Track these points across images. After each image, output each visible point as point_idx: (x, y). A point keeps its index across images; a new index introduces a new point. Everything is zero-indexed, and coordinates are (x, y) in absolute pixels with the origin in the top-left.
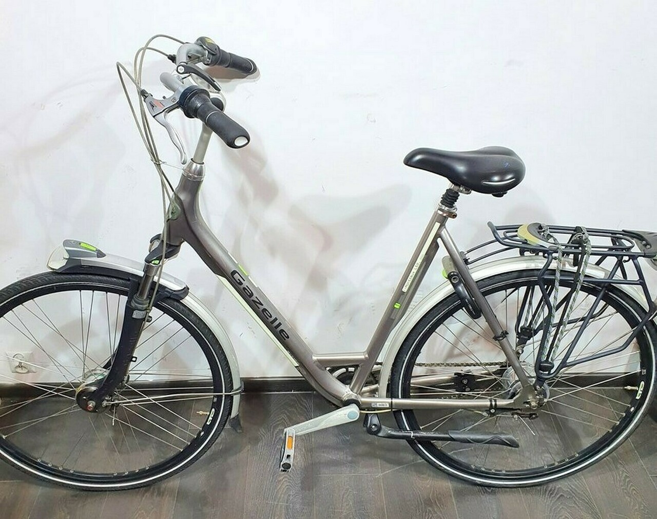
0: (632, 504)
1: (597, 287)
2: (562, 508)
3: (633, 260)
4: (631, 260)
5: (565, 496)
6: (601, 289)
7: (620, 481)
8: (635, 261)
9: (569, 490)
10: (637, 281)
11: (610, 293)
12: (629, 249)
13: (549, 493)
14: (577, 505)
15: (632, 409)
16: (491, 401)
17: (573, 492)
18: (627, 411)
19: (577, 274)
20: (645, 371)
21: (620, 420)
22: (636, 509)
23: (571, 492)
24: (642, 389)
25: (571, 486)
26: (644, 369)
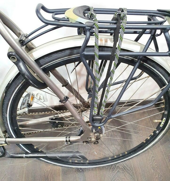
0: (154, 175)
1: (134, 59)
2: (118, 179)
3: (164, 33)
4: (163, 33)
5: (120, 171)
6: (137, 60)
7: (149, 160)
8: (167, 34)
9: (122, 168)
10: (167, 53)
11: (145, 63)
12: (161, 23)
13: (112, 170)
14: (126, 177)
15: (157, 132)
16: (66, 138)
17: (124, 168)
18: (154, 132)
19: (114, 49)
20: (167, 112)
21: (150, 137)
22: (157, 178)
23: (123, 169)
24: (164, 122)
25: (124, 165)
26: (166, 111)
